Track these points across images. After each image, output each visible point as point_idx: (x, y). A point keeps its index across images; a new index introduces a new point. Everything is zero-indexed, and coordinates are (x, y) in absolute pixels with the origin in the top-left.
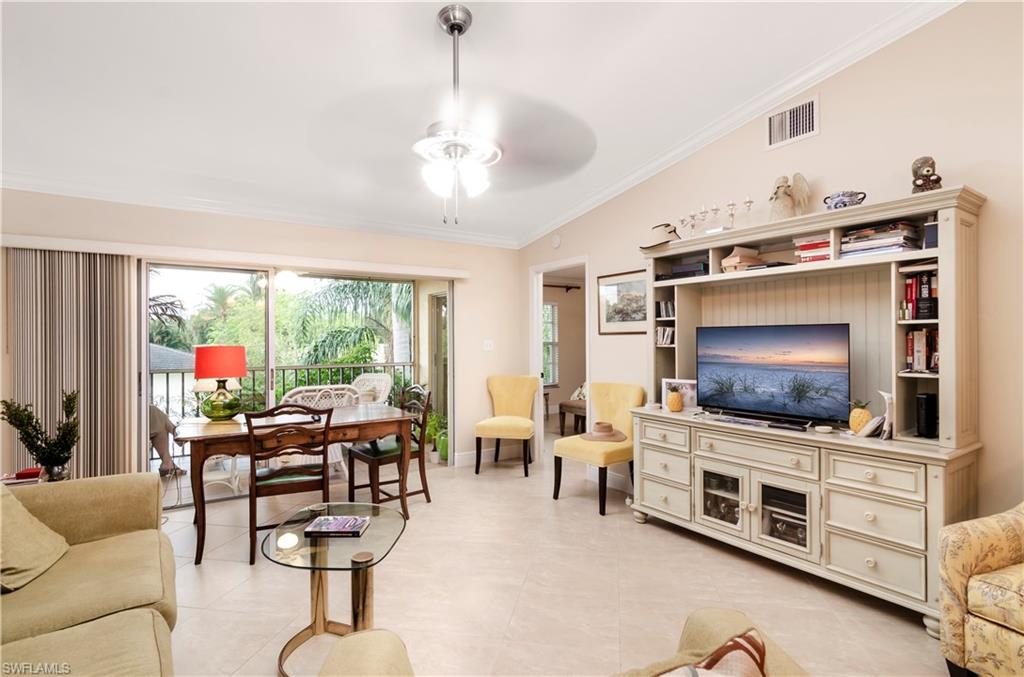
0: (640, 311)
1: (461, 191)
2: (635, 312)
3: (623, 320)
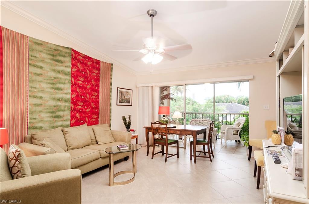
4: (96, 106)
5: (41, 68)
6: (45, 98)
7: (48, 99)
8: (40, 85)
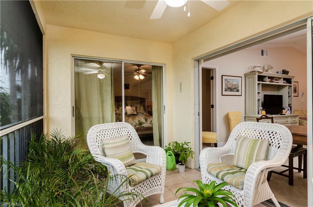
0: (236, 89)
2: (234, 89)
3: (231, 91)
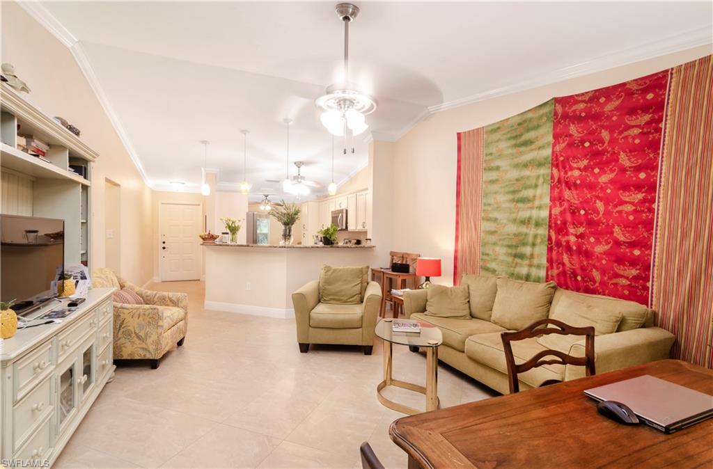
1: (348, 131)
4: (634, 238)
5: (498, 168)
6: (502, 221)
7: (505, 221)
8: (495, 199)
